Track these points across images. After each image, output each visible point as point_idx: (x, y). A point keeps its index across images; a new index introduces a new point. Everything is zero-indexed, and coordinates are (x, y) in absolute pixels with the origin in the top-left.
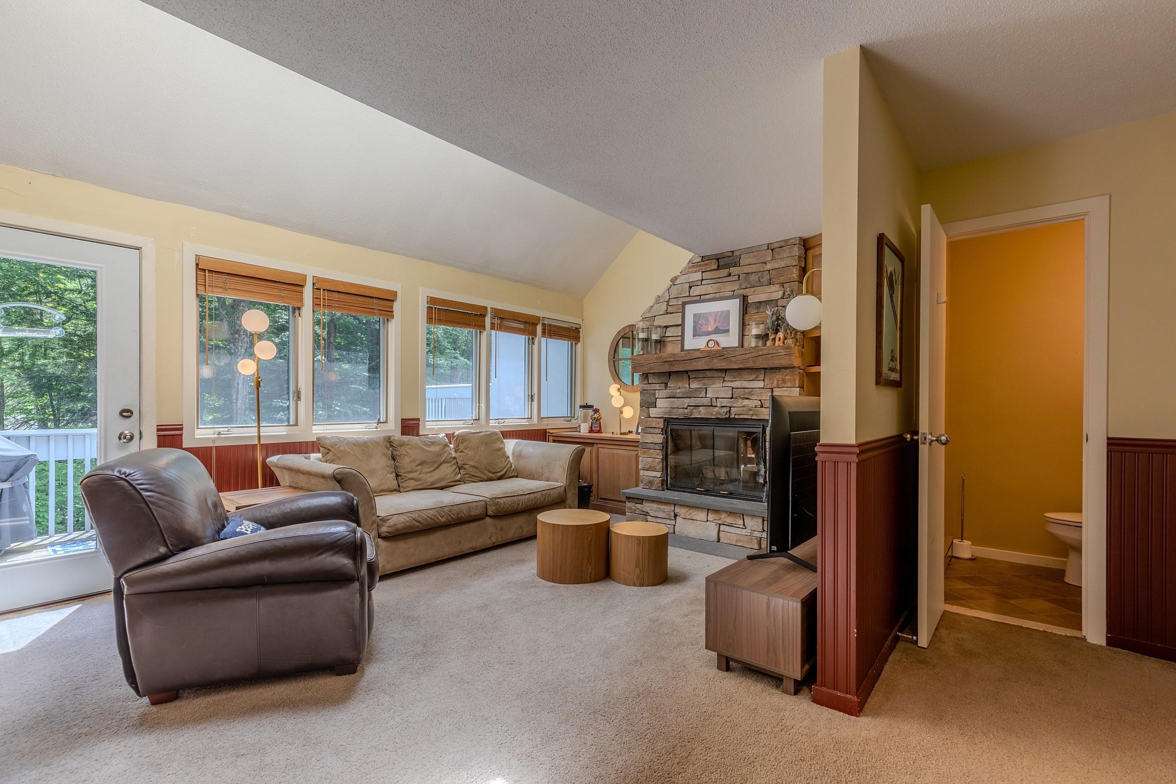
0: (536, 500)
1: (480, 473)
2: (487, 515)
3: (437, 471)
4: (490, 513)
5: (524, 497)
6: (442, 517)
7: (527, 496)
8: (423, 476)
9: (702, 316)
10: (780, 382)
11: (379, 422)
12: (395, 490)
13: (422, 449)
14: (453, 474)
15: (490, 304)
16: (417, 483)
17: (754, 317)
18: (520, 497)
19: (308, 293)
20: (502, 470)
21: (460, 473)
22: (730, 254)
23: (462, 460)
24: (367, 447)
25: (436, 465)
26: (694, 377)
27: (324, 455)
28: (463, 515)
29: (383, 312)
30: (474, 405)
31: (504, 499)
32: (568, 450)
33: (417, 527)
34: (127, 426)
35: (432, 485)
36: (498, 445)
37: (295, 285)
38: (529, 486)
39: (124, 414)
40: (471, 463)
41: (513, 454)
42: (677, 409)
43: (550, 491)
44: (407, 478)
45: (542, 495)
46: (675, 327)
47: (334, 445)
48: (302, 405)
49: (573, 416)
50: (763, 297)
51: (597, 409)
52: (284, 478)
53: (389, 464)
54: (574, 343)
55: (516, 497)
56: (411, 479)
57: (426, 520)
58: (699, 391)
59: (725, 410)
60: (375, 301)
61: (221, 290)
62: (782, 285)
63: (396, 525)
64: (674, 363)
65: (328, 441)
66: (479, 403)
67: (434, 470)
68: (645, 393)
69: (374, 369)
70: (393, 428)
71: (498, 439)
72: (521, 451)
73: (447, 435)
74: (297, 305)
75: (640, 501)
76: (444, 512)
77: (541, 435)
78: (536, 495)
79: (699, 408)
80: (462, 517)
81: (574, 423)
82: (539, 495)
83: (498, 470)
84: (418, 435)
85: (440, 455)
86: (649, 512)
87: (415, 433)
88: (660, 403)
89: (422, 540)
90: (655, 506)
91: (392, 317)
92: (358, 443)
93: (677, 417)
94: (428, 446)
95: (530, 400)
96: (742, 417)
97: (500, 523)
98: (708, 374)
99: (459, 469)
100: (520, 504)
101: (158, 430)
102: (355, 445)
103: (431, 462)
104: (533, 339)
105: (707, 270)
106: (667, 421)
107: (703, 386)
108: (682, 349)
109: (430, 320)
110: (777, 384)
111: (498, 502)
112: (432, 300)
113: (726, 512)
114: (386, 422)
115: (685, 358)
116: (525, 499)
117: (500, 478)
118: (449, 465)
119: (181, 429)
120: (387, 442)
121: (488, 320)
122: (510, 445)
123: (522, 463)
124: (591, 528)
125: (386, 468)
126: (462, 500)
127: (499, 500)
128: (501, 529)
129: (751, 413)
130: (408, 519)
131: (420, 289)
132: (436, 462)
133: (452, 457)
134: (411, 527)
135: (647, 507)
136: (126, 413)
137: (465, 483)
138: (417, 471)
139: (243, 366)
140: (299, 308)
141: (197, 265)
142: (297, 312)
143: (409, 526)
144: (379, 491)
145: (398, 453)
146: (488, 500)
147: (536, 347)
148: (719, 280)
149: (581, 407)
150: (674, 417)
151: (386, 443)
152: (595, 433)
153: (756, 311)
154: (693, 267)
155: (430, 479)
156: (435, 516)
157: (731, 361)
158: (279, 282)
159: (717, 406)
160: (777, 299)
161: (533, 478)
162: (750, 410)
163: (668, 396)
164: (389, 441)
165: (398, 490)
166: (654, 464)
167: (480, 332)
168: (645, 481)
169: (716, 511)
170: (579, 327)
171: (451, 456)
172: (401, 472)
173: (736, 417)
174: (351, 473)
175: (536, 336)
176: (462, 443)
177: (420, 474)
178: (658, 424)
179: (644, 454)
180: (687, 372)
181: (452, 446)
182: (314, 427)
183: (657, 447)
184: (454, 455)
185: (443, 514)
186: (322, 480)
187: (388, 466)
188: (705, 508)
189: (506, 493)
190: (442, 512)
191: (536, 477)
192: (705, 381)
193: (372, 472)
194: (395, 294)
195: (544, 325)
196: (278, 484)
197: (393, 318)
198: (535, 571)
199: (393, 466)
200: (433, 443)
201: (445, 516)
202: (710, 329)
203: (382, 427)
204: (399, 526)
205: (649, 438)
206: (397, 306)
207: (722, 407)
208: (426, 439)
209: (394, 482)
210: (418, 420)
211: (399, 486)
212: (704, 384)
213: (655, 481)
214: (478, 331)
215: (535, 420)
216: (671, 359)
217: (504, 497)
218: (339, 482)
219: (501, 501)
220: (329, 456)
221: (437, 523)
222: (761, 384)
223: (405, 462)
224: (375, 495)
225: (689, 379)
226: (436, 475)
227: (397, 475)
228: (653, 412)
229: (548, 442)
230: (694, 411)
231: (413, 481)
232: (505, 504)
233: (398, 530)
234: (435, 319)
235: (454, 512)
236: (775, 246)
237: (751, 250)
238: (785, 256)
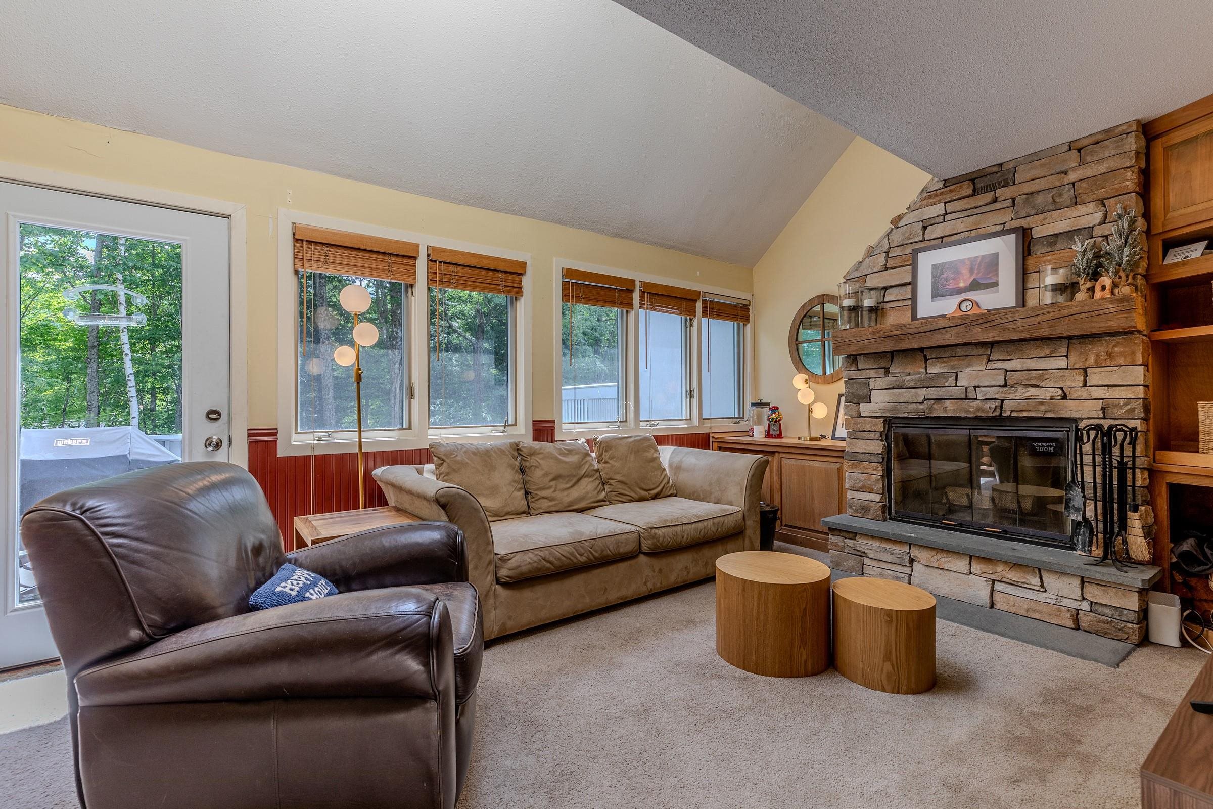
0: (706, 532)
1: (629, 490)
2: (641, 552)
3: (575, 488)
4: (645, 548)
5: (690, 526)
6: (581, 555)
7: (693, 525)
8: (558, 495)
9: (947, 266)
10: (1102, 358)
11: (507, 425)
12: (524, 512)
13: (557, 459)
14: (596, 492)
15: (639, 276)
16: (551, 503)
17: (1045, 258)
18: (685, 527)
19: (422, 266)
20: (658, 487)
21: (604, 490)
22: (995, 169)
23: (607, 474)
24: (489, 457)
25: (575, 480)
26: (933, 357)
27: (438, 466)
28: (609, 552)
29: (509, 288)
30: (620, 403)
31: (663, 530)
32: (745, 462)
33: (548, 569)
34: (215, 431)
35: (569, 506)
36: (650, 454)
37: (406, 256)
38: (694, 512)
39: (211, 416)
40: (618, 477)
41: (670, 465)
42: (906, 405)
43: (724, 518)
44: (539, 497)
45: (714, 524)
46: (899, 288)
47: (449, 454)
48: (415, 403)
49: (742, 416)
50: (1061, 226)
51: (775, 407)
52: (390, 496)
53: (516, 478)
54: (741, 324)
55: (679, 527)
56: (543, 498)
57: (559, 559)
58: (944, 378)
59: (993, 404)
60: (500, 275)
61: (321, 265)
62: (1102, 202)
63: (519, 566)
64: (902, 337)
65: (442, 449)
66: (626, 401)
67: (572, 487)
68: (853, 383)
69: (501, 359)
70: (523, 433)
71: (651, 446)
72: (681, 462)
73: (588, 441)
74: (411, 281)
75: (851, 535)
76: (582, 547)
77: (702, 441)
78: (705, 523)
79: (944, 403)
80: (608, 556)
81: (744, 426)
82: (710, 523)
83: (652, 487)
84: (553, 441)
85: (579, 466)
86: (866, 551)
87: (550, 439)
88: (876, 396)
89: (554, 587)
90: (876, 544)
91: (521, 294)
92: (478, 451)
93: (905, 415)
94: (564, 455)
95: (688, 396)
96: (1025, 414)
97: (658, 563)
98: (960, 351)
99: (604, 484)
100: (685, 537)
101: (250, 435)
102: (474, 454)
103: (568, 476)
104: (691, 320)
105: (955, 198)
106: (889, 422)
107: (951, 369)
108: (914, 316)
109: (566, 297)
110: (1096, 361)
111: (656, 534)
112: (569, 273)
113: (1006, 563)
114: (515, 425)
115: (920, 329)
116: (691, 529)
117: (655, 497)
118: (591, 479)
119: (276, 434)
120: (514, 450)
121: (636, 296)
122: (666, 454)
123: (683, 478)
124: (805, 589)
125: (513, 484)
126: (607, 531)
127: (656, 531)
128: (660, 571)
129: (1043, 408)
130: (535, 559)
131: (554, 259)
132: (574, 476)
133: (594, 470)
134: (538, 570)
135: (863, 544)
136: (213, 415)
137: (611, 503)
138: (550, 487)
139: (340, 355)
140: (412, 286)
141: (294, 234)
142: (410, 290)
143: (537, 568)
144: (504, 513)
145: (527, 464)
146: (642, 531)
147: (695, 329)
148: (976, 211)
149: (753, 404)
150: (900, 416)
151: (513, 452)
152: (773, 438)
153: (1050, 250)
154: (930, 197)
155: (566, 498)
156: (572, 554)
157: (1006, 329)
158: (388, 254)
159: (976, 399)
160: (1091, 225)
161: (697, 499)
162: (1042, 403)
163: (891, 387)
164: (516, 448)
165: (527, 512)
166: (869, 483)
167: (627, 311)
168: (854, 506)
169: (986, 560)
170: (747, 303)
171: (592, 468)
172: (532, 488)
173: (1014, 414)
174: (459, 494)
175: (695, 316)
176: (606, 451)
177: (555, 491)
178: (874, 425)
179: (853, 468)
180: (921, 350)
181: (594, 455)
182: (430, 432)
183: (873, 458)
184: (596, 467)
185: (583, 551)
186: (425, 503)
187: (515, 481)
188: (965, 554)
189: (665, 521)
190: (580, 548)
191: (702, 496)
192: (955, 362)
193: (494, 491)
194: (523, 265)
195: (704, 301)
196: (387, 504)
197: (522, 296)
199: (522, 481)
200: (570, 452)
201: (585, 554)
202: (962, 285)
203: (510, 431)
204: (524, 569)
205: (861, 446)
206: (526, 281)
207: (986, 399)
208: (562, 447)
209: (523, 502)
210: (553, 422)
211: (529, 506)
212: (953, 367)
213: (872, 506)
214: (625, 311)
215: (695, 422)
216: (898, 332)
217: (664, 527)
218: (444, 506)
219: (660, 532)
220: (444, 468)
221: (575, 563)
222: (1063, 363)
223: (537, 476)
224: (490, 520)
225: (926, 360)
226: (575, 493)
227: (527, 493)
228: (865, 409)
229: (712, 449)
230: (935, 406)
231: (546, 500)
232: (664, 537)
233: (522, 574)
234: (572, 296)
235: (597, 548)
236: (1085, 142)
237: (1033, 158)
238: (1107, 155)
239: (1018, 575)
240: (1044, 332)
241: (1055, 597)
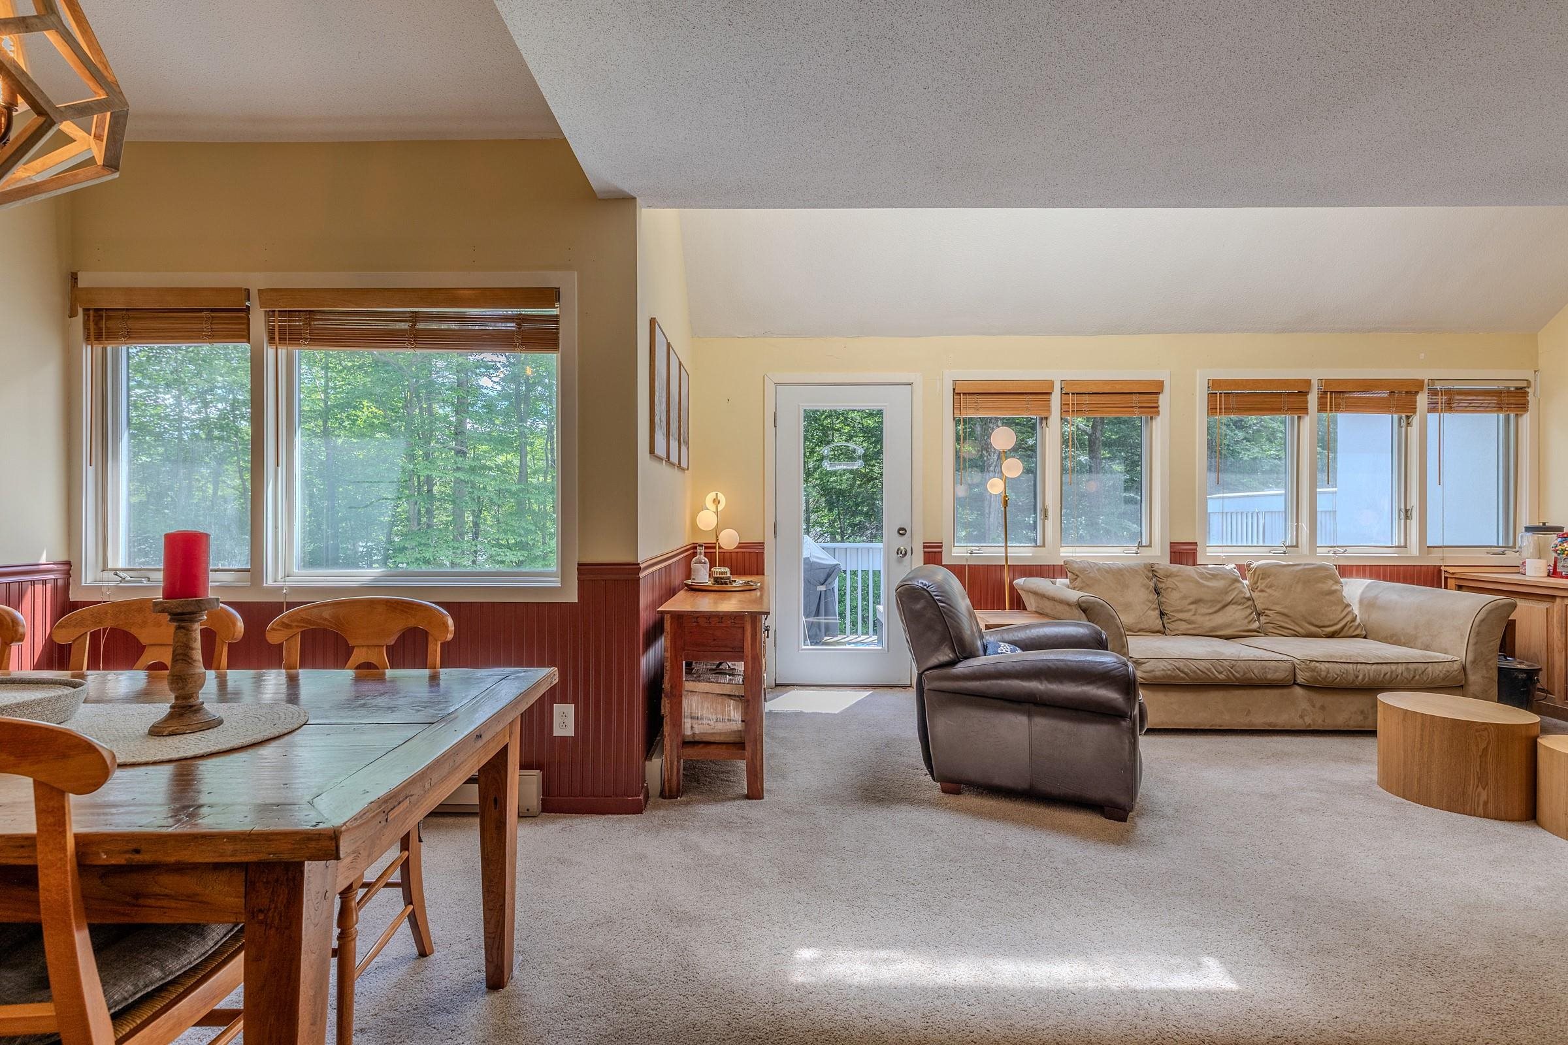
0: (1394, 676)
1: (1293, 624)
2: (1295, 683)
3: (1220, 614)
4: (1300, 680)
5: (1369, 667)
6: (1220, 673)
7: (1374, 667)
8: (1199, 619)
11: (1140, 546)
12: (1158, 632)
13: (1198, 582)
14: (1246, 621)
15: (1315, 374)
16: (1190, 626)
18: (1359, 666)
19: (1056, 400)
20: (1336, 624)
21: (1259, 620)
23: (1262, 603)
24: (1122, 575)
25: (1219, 606)
27: (1073, 581)
28: (1253, 676)
29: (1143, 409)
30: (1289, 523)
31: (1327, 665)
33: (1183, 678)
34: (902, 543)
35: (1211, 631)
36: (1329, 585)
37: (1040, 394)
38: (1379, 653)
39: (900, 532)
40: (1278, 608)
41: (1361, 602)
43: (1426, 665)
44: (1176, 618)
45: (1407, 669)
47: (1083, 570)
48: (1049, 523)
49: (1511, 544)
52: (1029, 602)
53: (1150, 598)
54: (1512, 415)
55: (1351, 665)
56: (1181, 620)
57: (1195, 672)
60: (1134, 397)
61: (973, 410)
63: (1153, 671)
65: (1076, 566)
66: (1297, 521)
67: (1215, 612)
69: (1134, 483)
70: (1158, 554)
71: (1331, 577)
72: (1376, 598)
73: (1239, 567)
74: (1044, 414)
76: (1222, 666)
77: (1434, 577)
78: (1394, 667)
80: (1252, 679)
81: (1511, 558)
82: (1401, 668)
83: (1328, 623)
84: (1194, 564)
85: (1226, 592)
87: (1191, 562)
89: (1189, 697)
91: (1158, 413)
92: (1111, 570)
94: (1207, 579)
95: (1403, 517)
97: (1320, 699)
99: (1259, 615)
100: (1360, 678)
101: (924, 547)
102: (1107, 572)
103: (1211, 601)
104: (1408, 417)
109: (1212, 410)
111: (1316, 667)
112: (1215, 384)
114: (1150, 546)
116: (1369, 670)
117: (1332, 635)
118: (1240, 607)
119: (941, 547)
120: (1149, 571)
121: (1313, 399)
122: (1354, 589)
123: (1376, 617)
124: (1486, 729)
125: (1147, 603)
126: (1252, 655)
127: (1318, 664)
128: (1323, 708)
130: (1169, 667)
131: (1198, 371)
132: (1219, 602)
133: (1244, 598)
136: (902, 531)
137: (1266, 635)
138: (1189, 610)
139: (993, 486)
140: (1046, 418)
141: (954, 389)
142: (1044, 422)
143: (1170, 676)
144: (1137, 629)
145: (1163, 585)
146: (1298, 662)
147: (1414, 430)
149: (1528, 529)
151: (1147, 572)
152: (1562, 577)
155: (1207, 623)
156: (1209, 670)
158: (1026, 393)
161: (1397, 643)
164: (1152, 571)
165: (1163, 632)
167: (1299, 418)
170: (1524, 384)
171: (1243, 595)
172: (1168, 609)
174: (1098, 603)
175: (1415, 412)
176: (1262, 579)
177: (1194, 615)
181: (1246, 582)
182: (1062, 550)
184: (1248, 595)
185: (1222, 670)
186: (1067, 608)
187: (1149, 601)
189: (1331, 656)
190: (1220, 667)
191: (1403, 641)
193: (1127, 607)
194: (1161, 384)
195: (1433, 392)
196: (1025, 609)
197: (1159, 415)
198: (1375, 777)
199: (1157, 601)
200: (1214, 576)
201: (1224, 673)
203: (1146, 552)
204: (1158, 673)
206: (1164, 400)
208: (1204, 571)
209: (1158, 621)
210: (1196, 544)
211: (1164, 627)
214: (1296, 417)
215: (1414, 549)
217: (1329, 662)
218: (1084, 611)
219: (1323, 666)
220: (1078, 583)
221: (1213, 679)
223: (1173, 599)
224: (1127, 633)
226: (1219, 619)
227: (1162, 614)
229: (1446, 587)
231: (1185, 623)
232: (1328, 672)
233: (1156, 678)
234: (1221, 409)
235: (1239, 669)
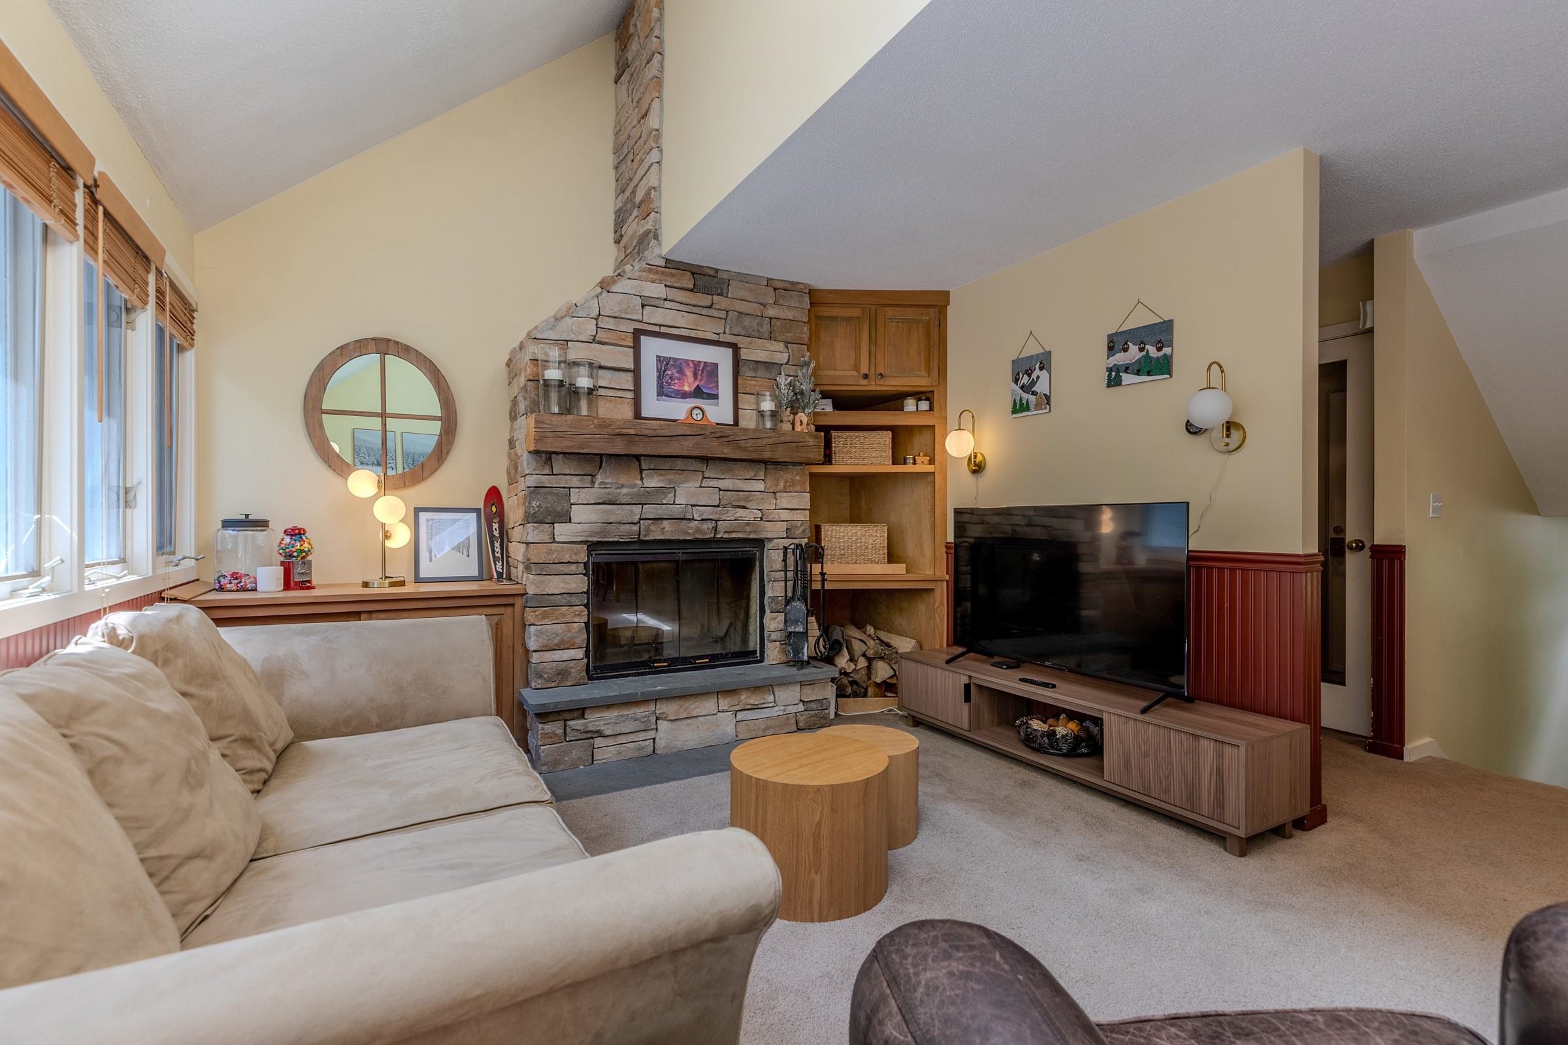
9: (671, 362)
10: (789, 484)
17: (751, 382)
22: (712, 273)
26: (652, 468)
42: (616, 525)
46: (611, 372)
50: (762, 356)
51: (299, 529)
58: (663, 493)
59: (711, 525)
62: (787, 343)
68: (545, 494)
75: (576, 714)
79: (662, 523)
86: (602, 728)
88: (577, 513)
90: (614, 714)
93: (616, 539)
96: (734, 535)
98: (680, 464)
105: (676, 285)
106: (592, 546)
107: (669, 484)
108: (637, 415)
110: (784, 487)
129: (748, 529)
135: (594, 720)
147: (141, 337)
148: (695, 310)
150: (611, 540)
152: (303, 589)
153: (754, 375)
154: (650, 271)
157: (740, 448)
159: (693, 519)
160: (781, 363)
162: (748, 524)
163: (601, 501)
166: (569, 635)
168: (547, 673)
170: (195, 307)
173: (726, 536)
178: (575, 554)
179: (543, 618)
180: (638, 457)
183: (574, 600)
192: (671, 476)
202: (686, 388)
205: (556, 585)
207: (703, 520)
212: (670, 481)
213: (572, 668)
215: (144, 565)
222: (761, 486)
225: (641, 471)
228: (562, 531)
230: (652, 527)
236: (778, 285)
237: (744, 278)
238: (793, 305)
239: (758, 698)
240: (766, 455)
241: (783, 708)
